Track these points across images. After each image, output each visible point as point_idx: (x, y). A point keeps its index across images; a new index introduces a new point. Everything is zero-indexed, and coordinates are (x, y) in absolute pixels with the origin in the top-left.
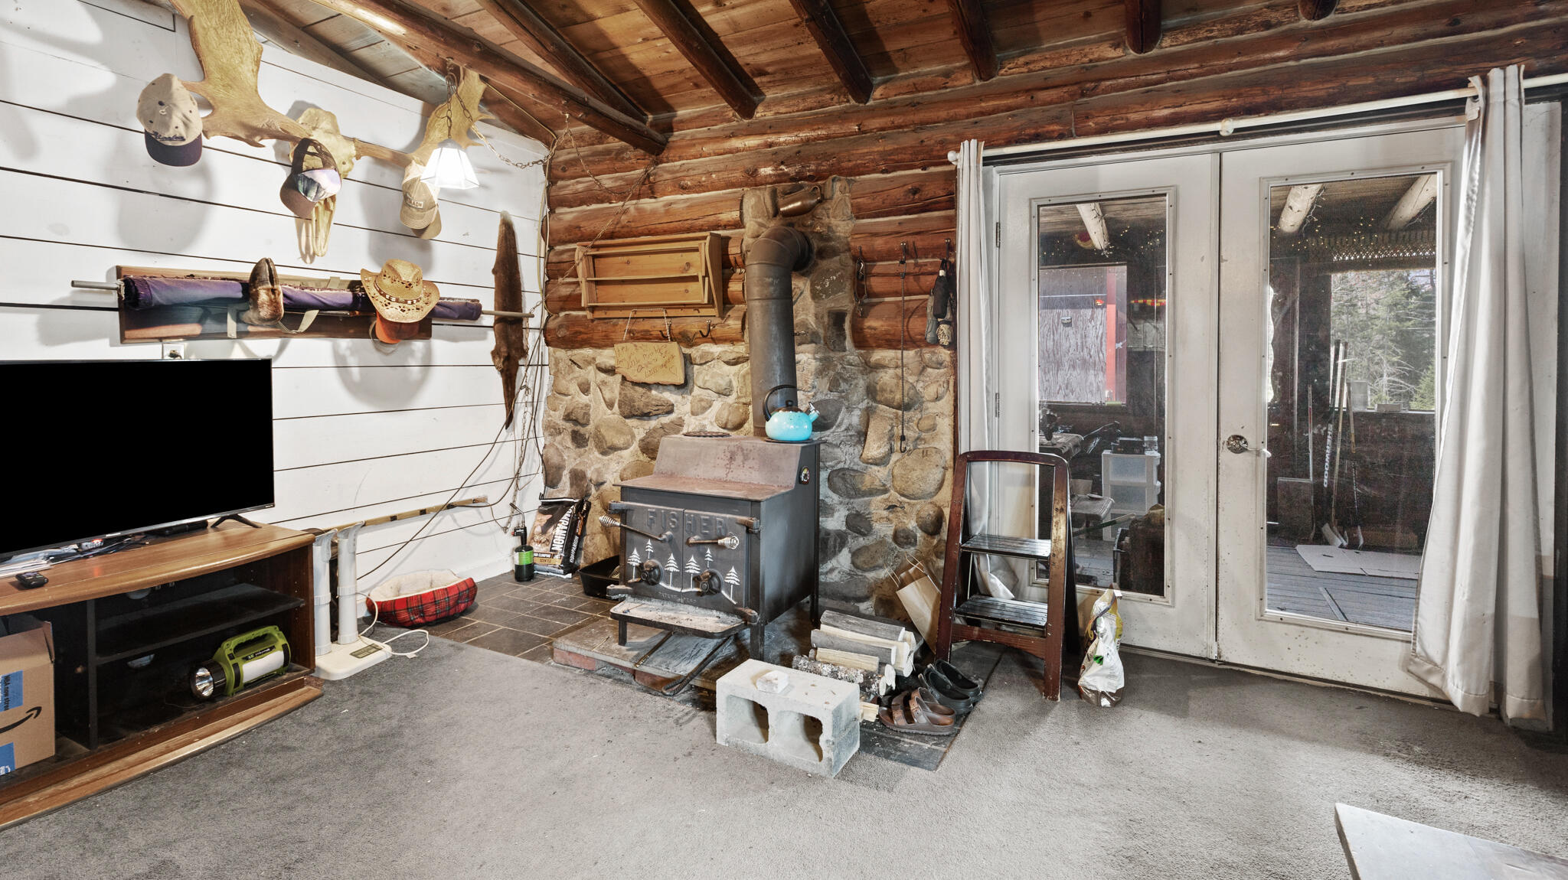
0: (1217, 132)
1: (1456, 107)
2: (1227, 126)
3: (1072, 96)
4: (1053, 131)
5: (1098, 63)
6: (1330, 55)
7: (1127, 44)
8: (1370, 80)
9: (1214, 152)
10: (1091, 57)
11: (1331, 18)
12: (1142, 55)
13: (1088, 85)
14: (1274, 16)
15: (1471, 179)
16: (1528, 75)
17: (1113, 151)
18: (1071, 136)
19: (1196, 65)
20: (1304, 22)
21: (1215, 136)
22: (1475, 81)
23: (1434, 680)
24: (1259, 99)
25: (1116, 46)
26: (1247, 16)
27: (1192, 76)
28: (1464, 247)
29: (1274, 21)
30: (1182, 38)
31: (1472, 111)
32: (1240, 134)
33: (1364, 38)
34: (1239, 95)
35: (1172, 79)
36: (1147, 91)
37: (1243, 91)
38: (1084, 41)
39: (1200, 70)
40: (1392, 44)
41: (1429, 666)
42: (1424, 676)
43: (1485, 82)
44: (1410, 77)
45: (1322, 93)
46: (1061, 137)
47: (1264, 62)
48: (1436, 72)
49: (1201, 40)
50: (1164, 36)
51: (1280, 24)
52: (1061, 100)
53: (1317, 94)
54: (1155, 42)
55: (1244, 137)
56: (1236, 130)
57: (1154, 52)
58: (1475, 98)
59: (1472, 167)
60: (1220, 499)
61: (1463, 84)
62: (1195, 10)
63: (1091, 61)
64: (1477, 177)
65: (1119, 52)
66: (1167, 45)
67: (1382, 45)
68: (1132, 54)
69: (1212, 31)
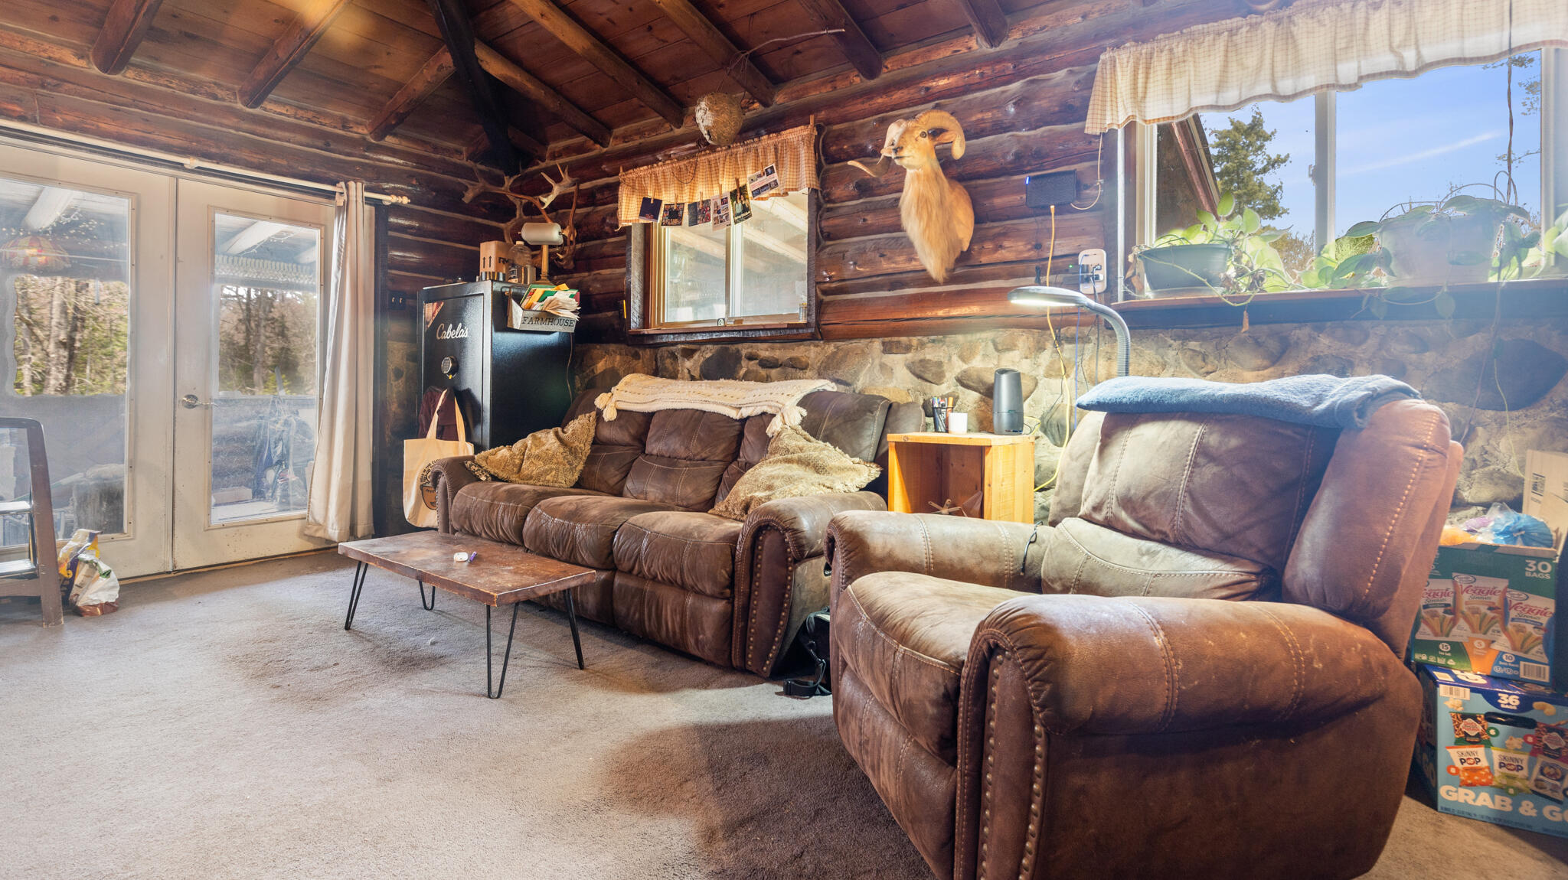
0: (182, 164)
1: (331, 195)
2: (191, 162)
3: (31, 83)
4: (14, 111)
5: (59, 64)
6: (258, 135)
7: (91, 58)
8: (284, 163)
9: (172, 176)
10: (52, 55)
11: (257, 111)
12: (106, 75)
13: (49, 80)
14: (220, 93)
15: (340, 240)
16: (367, 189)
17: (81, 149)
18: (33, 121)
19: (161, 105)
20: (240, 106)
21: (180, 166)
22: (342, 184)
23: (319, 534)
24: (213, 150)
25: (81, 57)
26: (201, 83)
27: (154, 111)
28: (337, 277)
29: (220, 96)
30: (145, 77)
31: (340, 201)
32: (199, 171)
33: (280, 134)
34: (198, 142)
35: (137, 107)
36: (116, 110)
37: (202, 139)
38: (39, 35)
39: (162, 110)
40: (294, 143)
41: (315, 528)
42: (313, 535)
43: (347, 187)
44: (306, 169)
45: (256, 160)
46: (22, 119)
47: (213, 123)
48: (320, 170)
49: (161, 85)
50: (128, 68)
51: (224, 100)
52: (17, 82)
53: (253, 160)
54: (121, 70)
55: (199, 173)
56: (199, 168)
57: (118, 77)
58: (342, 193)
59: (341, 233)
60: (177, 445)
61: (334, 183)
62: (157, 60)
63: (50, 58)
64: (343, 239)
65: (82, 63)
66: (129, 76)
67: (289, 141)
68: (95, 70)
69: (171, 83)
